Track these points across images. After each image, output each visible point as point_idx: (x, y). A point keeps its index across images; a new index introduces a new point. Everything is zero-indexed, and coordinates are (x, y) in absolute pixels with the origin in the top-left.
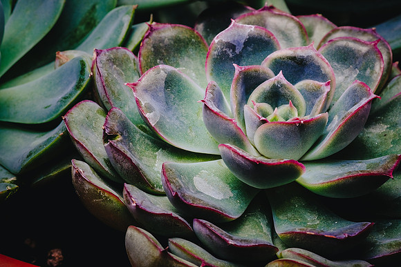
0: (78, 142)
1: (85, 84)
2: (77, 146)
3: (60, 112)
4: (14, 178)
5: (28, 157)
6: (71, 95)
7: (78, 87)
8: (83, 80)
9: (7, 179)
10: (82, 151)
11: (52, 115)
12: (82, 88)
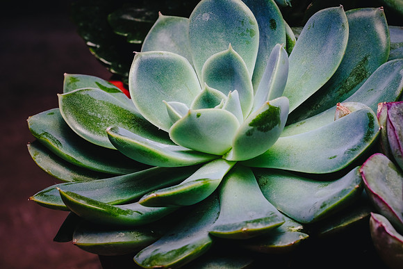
0: (376, 196)
1: (374, 137)
2: (375, 199)
3: (347, 163)
4: (300, 227)
5: (321, 207)
6: (359, 146)
7: (366, 139)
8: (372, 133)
9: (293, 227)
10: (381, 205)
11: (338, 166)
12: (371, 141)
